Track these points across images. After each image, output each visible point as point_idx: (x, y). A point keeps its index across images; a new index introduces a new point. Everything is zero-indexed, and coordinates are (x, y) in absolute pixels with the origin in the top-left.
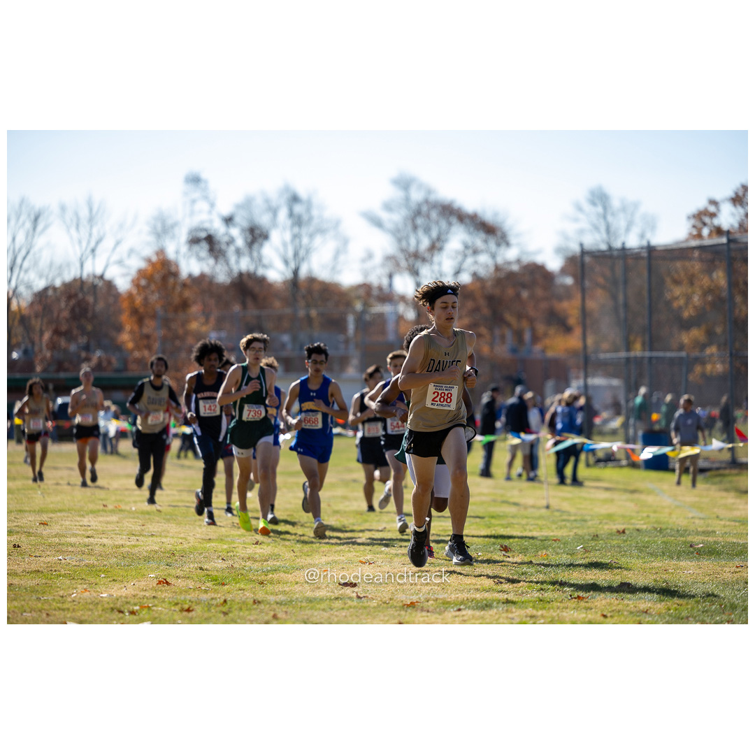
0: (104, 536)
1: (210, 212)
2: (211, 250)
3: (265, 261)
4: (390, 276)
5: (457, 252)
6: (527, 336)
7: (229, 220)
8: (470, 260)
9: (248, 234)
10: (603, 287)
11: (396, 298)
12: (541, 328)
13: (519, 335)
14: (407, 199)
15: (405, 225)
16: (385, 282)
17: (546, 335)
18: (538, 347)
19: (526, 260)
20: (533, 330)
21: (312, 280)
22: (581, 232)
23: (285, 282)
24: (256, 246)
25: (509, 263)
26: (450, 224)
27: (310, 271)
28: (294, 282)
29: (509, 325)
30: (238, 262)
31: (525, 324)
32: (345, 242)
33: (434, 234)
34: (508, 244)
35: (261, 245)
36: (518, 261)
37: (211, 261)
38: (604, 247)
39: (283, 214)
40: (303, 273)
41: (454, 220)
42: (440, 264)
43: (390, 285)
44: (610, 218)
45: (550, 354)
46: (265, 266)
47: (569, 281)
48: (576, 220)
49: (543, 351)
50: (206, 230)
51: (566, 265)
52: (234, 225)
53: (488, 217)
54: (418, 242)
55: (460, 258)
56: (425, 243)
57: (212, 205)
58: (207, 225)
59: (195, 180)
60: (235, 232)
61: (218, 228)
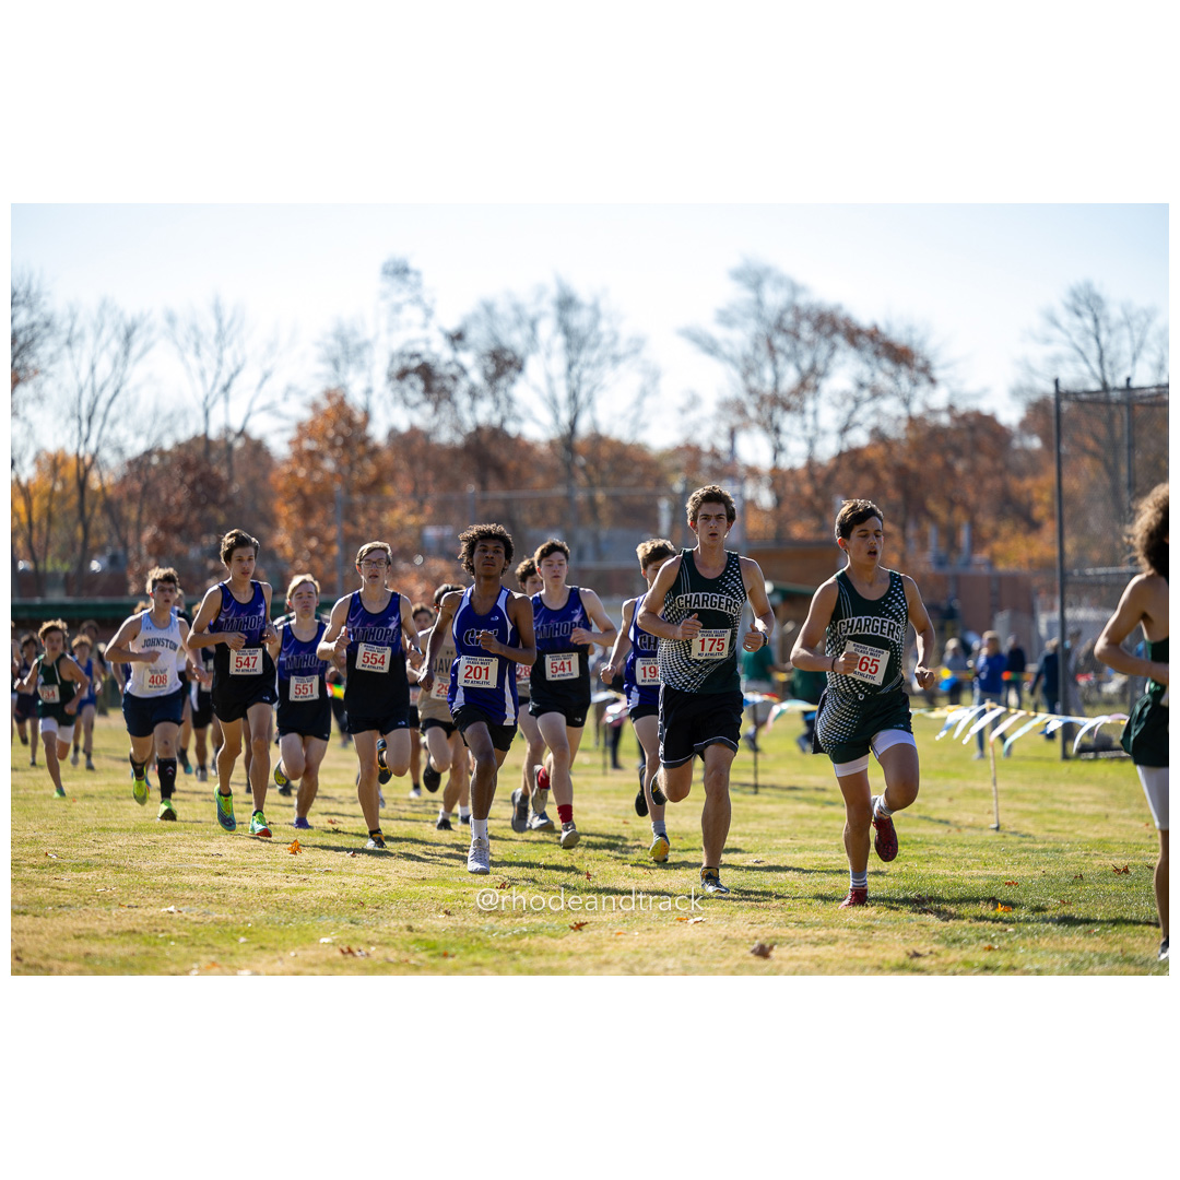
0: (244, 872)
1: (425, 326)
2: (428, 390)
3: (518, 409)
4: (732, 435)
5: (845, 396)
6: (964, 537)
7: (457, 338)
8: (867, 408)
9: (488, 361)
10: (1094, 455)
11: (742, 471)
12: (987, 523)
13: (950, 534)
14: (759, 302)
15: (756, 347)
16: (723, 444)
17: (995, 534)
18: (982, 556)
19: (962, 407)
20: (973, 525)
21: (597, 439)
22: (1056, 360)
23: (552, 443)
24: (503, 382)
25: (934, 412)
26: (834, 347)
27: (595, 423)
28: (568, 442)
29: (932, 517)
30: (472, 409)
31: (959, 515)
32: (654, 376)
33: (806, 363)
34: (932, 381)
35: (513, 381)
36: (951, 408)
37: (428, 408)
38: (1094, 386)
39: (547, 329)
40: (583, 427)
41: (839, 340)
42: (815, 413)
43: (732, 451)
44: (1104, 337)
45: (1001, 567)
46: (518, 419)
47: (1035, 443)
48: (1048, 341)
49: (991, 563)
50: (417, 355)
51: (1028, 415)
52: (466, 349)
53: (898, 335)
54: (777, 378)
55: (850, 405)
56: (790, 377)
57: (429, 313)
58: (421, 347)
59: (399, 271)
60: (467, 358)
61: (439, 351)
